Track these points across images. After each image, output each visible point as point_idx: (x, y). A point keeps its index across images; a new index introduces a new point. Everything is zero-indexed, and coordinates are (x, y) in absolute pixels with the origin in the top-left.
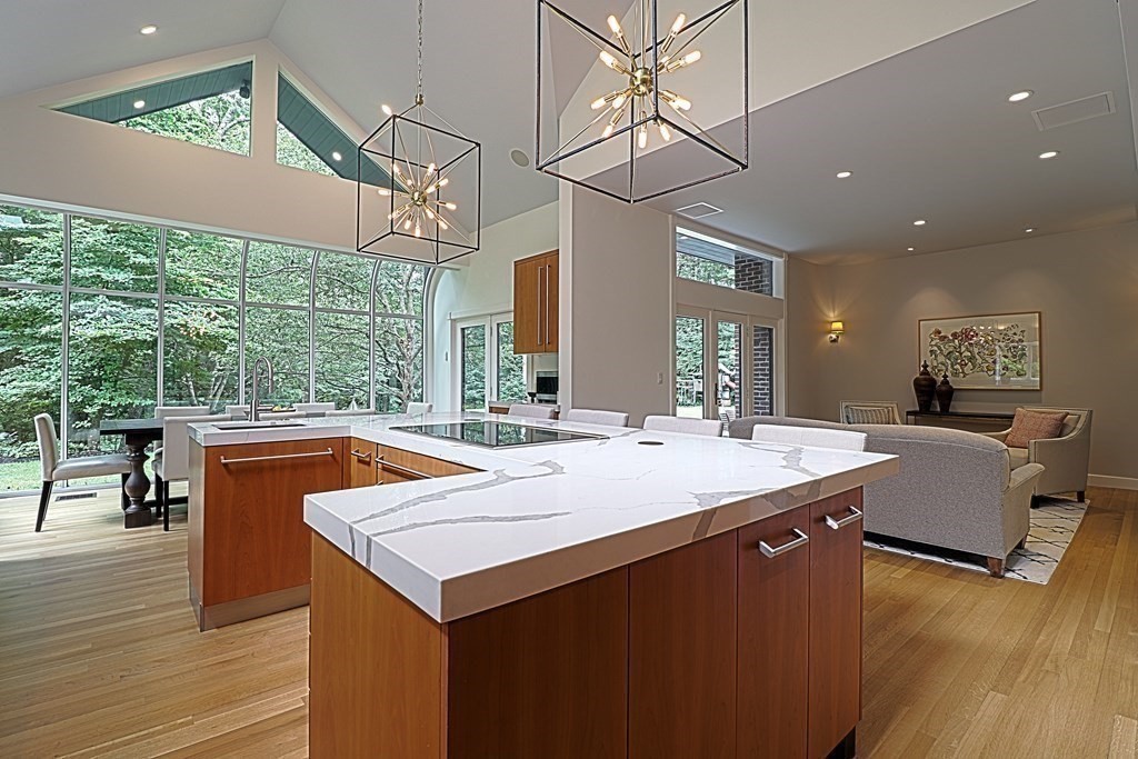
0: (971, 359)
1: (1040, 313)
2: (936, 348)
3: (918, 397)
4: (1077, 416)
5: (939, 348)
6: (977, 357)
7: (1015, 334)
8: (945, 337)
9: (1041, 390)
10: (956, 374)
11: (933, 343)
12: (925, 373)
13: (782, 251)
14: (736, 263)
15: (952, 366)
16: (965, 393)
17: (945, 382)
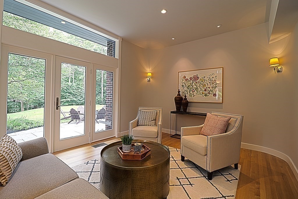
0: (197, 89)
1: (223, 68)
2: (184, 84)
3: (176, 105)
4: (236, 119)
5: (185, 84)
6: (199, 88)
7: (213, 78)
8: (187, 79)
9: (222, 103)
10: (191, 95)
11: (183, 82)
12: (179, 95)
13: (118, 36)
14: (108, 45)
15: (189, 92)
16: (193, 104)
17: (186, 99)
